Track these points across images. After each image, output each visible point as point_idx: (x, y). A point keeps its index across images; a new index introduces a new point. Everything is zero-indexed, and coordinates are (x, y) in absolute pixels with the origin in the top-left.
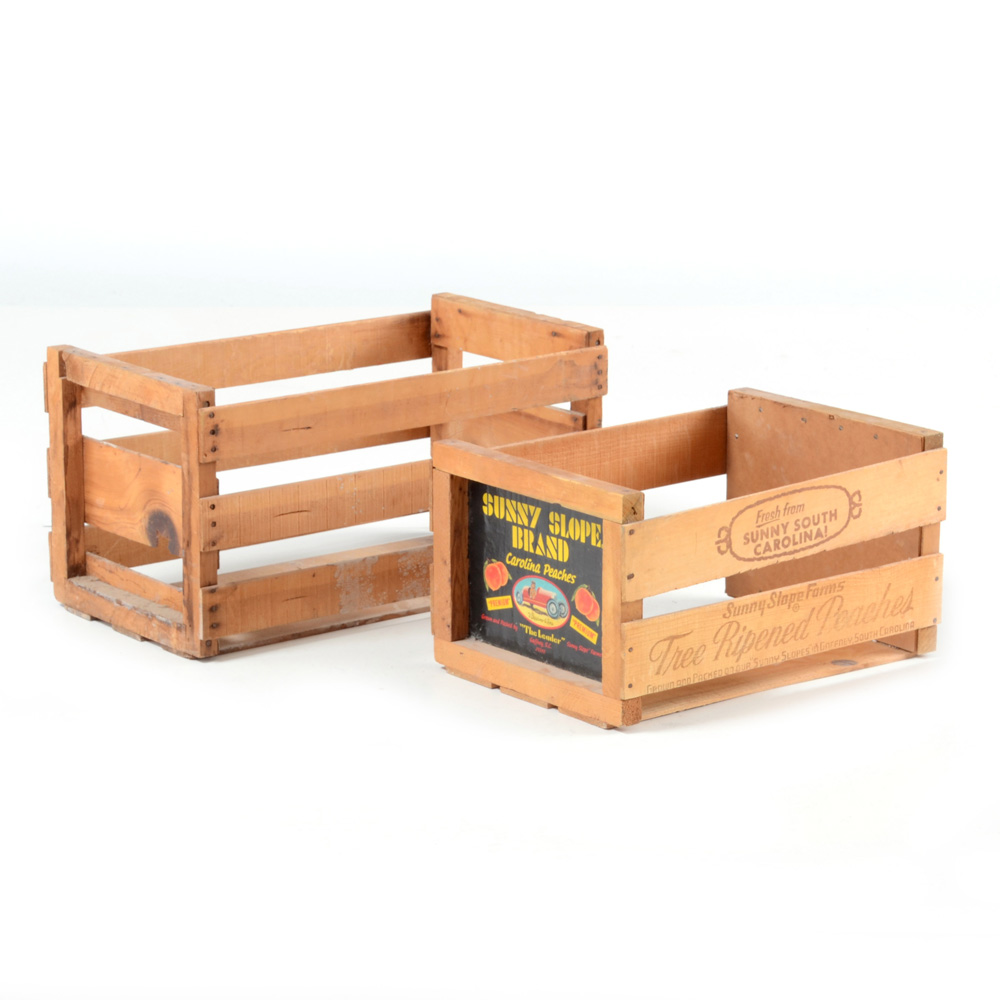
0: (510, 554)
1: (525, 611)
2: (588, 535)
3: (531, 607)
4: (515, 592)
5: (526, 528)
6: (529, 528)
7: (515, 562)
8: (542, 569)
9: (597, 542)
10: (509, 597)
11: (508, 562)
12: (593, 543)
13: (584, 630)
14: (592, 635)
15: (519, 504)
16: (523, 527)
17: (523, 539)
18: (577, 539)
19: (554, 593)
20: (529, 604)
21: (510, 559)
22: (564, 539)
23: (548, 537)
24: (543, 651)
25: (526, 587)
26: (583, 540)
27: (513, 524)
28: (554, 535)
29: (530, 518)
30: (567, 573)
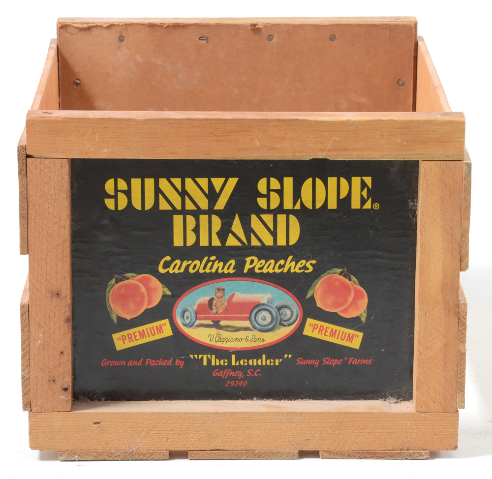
0: (168, 258)
1: (202, 335)
2: (343, 195)
3: (216, 325)
4: (178, 311)
5: (204, 212)
6: (210, 212)
7: (177, 267)
8: (240, 265)
9: (363, 201)
10: (166, 321)
11: (162, 270)
12: (356, 204)
13: (333, 333)
14: (350, 338)
15: (188, 181)
16: (197, 213)
17: (196, 230)
18: (319, 205)
19: (266, 294)
20: (210, 322)
21: (167, 265)
22: (288, 212)
23: (254, 218)
24: (243, 384)
25: (205, 299)
26: (333, 205)
27: (175, 211)
28: (268, 211)
29: (213, 196)
30: (297, 260)
